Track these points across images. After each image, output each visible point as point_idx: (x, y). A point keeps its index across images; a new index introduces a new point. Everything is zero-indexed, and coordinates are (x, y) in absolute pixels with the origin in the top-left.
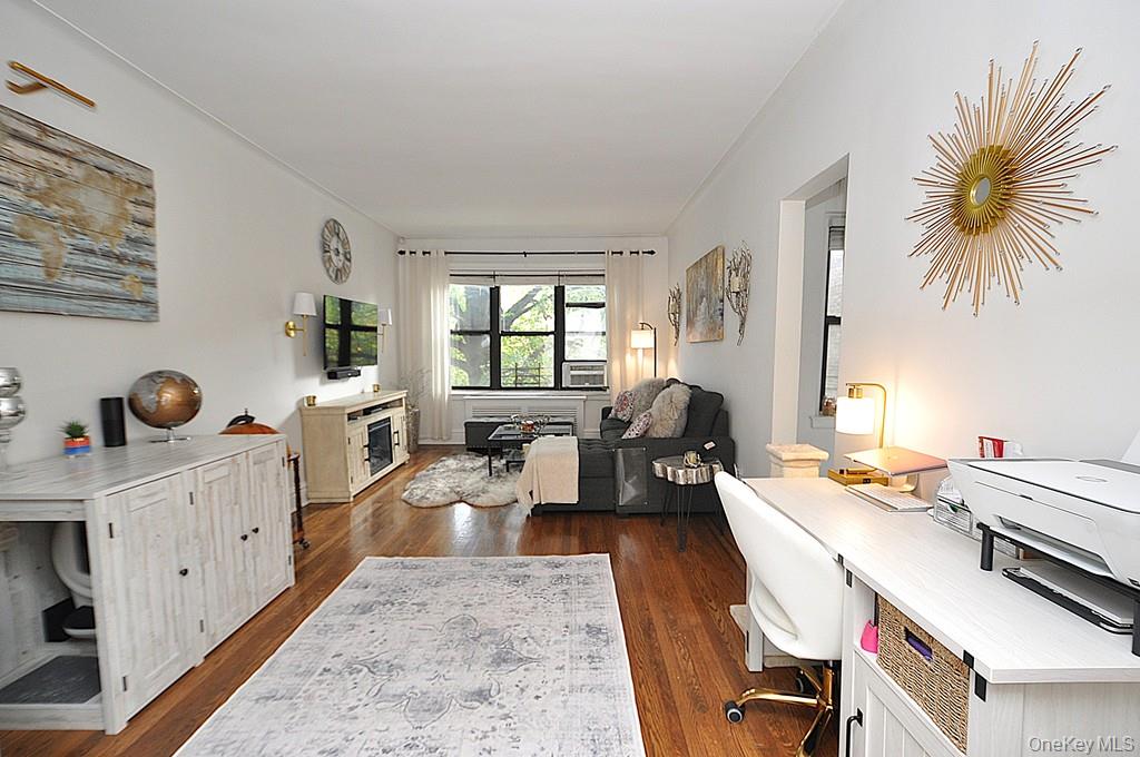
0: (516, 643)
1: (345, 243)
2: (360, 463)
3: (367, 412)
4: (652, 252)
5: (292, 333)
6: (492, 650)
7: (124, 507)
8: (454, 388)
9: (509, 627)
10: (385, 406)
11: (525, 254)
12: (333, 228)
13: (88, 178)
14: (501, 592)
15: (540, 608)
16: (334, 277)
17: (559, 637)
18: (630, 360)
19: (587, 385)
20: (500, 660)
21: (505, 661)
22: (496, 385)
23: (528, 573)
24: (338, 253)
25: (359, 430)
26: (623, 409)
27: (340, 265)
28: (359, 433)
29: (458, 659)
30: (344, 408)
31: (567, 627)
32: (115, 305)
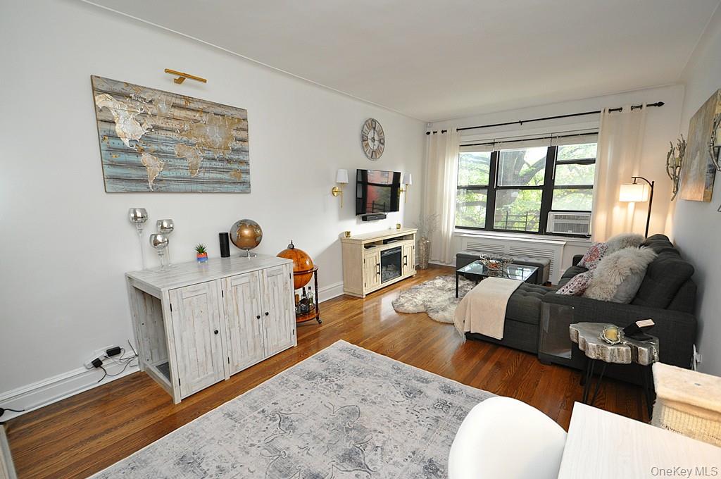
0: (369, 447)
1: (381, 133)
2: (372, 275)
3: (385, 242)
4: (660, 104)
5: (335, 194)
6: (349, 445)
7: (180, 297)
8: (456, 227)
9: (375, 431)
10: (400, 238)
11: (521, 122)
12: (372, 124)
13: (211, 121)
14: (392, 397)
15: (407, 425)
16: (370, 155)
17: (400, 460)
18: (617, 211)
19: (570, 232)
20: (348, 457)
21: (350, 459)
22: (489, 226)
23: (424, 389)
24: (373, 140)
25: (375, 254)
26: (591, 260)
27: (376, 147)
28: (374, 256)
29: (326, 441)
30: (361, 241)
31: (414, 453)
32: (226, 186)
